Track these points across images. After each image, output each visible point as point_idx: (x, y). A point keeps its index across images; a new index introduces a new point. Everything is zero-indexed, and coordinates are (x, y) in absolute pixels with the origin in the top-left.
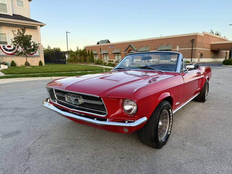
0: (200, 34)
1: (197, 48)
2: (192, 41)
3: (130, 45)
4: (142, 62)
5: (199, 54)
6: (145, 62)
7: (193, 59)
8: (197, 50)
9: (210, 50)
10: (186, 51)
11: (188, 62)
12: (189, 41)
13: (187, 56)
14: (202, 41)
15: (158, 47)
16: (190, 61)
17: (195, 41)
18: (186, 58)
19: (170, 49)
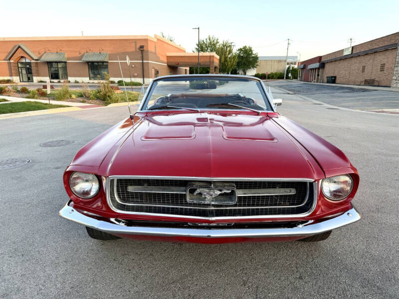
0: (151, 37)
1: (150, 62)
2: (141, 49)
3: (19, 47)
4: (53, 82)
5: (153, 72)
6: (59, 82)
7: (145, 79)
8: (150, 64)
9: (166, 65)
10: (133, 66)
11: (140, 84)
12: (136, 48)
13: (136, 74)
14: (155, 50)
15: (83, 55)
16: (142, 82)
17: (145, 48)
18: (135, 77)
19: (106, 60)
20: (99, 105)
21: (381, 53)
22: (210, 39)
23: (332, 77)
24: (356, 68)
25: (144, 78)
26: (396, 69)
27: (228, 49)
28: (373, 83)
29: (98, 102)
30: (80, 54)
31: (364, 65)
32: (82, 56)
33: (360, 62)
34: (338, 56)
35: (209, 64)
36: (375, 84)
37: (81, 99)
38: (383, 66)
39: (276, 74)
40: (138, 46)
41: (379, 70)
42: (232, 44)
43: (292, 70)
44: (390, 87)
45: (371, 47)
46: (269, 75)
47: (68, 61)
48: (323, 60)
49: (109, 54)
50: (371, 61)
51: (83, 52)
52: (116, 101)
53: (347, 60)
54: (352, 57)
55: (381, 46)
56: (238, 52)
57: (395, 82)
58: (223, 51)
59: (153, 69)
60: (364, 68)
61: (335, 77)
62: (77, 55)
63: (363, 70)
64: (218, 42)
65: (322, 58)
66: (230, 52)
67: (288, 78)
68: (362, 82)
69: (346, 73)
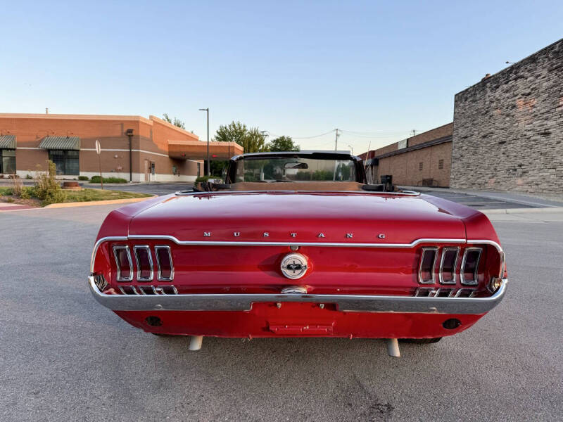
0: (145, 119)
1: (141, 151)
2: (129, 134)
5: (146, 164)
7: (133, 175)
8: (141, 154)
9: (167, 156)
10: (116, 156)
11: (124, 181)
12: (122, 133)
13: (120, 168)
14: (151, 137)
15: (43, 139)
16: (128, 179)
17: (134, 133)
18: (117, 171)
19: (76, 148)
20: (32, 206)
21: (438, 147)
22: (234, 126)
23: (387, 176)
24: (413, 164)
25: (131, 172)
26: (453, 165)
27: (258, 139)
28: (431, 184)
29: (32, 201)
30: (37, 138)
31: (421, 161)
32: (40, 142)
33: (417, 158)
34: (392, 150)
35: (228, 156)
36: (434, 185)
37: (7, 198)
38: (441, 162)
39: (322, 173)
40: (125, 130)
41: (437, 167)
42: (265, 134)
43: (342, 169)
44: (448, 188)
45: (427, 140)
46: (314, 174)
47: (18, 148)
48: (376, 155)
49: (82, 140)
50: (428, 156)
51: (42, 135)
52: (61, 201)
53: (403, 155)
54: (408, 152)
55: (438, 138)
56: (273, 144)
57: (453, 181)
58: (251, 141)
59: (146, 161)
60: (421, 164)
61: (391, 177)
62: (33, 139)
63: (421, 168)
64: (245, 130)
65: (376, 153)
66: (261, 142)
67: (337, 179)
68: (419, 182)
69: (402, 172)
